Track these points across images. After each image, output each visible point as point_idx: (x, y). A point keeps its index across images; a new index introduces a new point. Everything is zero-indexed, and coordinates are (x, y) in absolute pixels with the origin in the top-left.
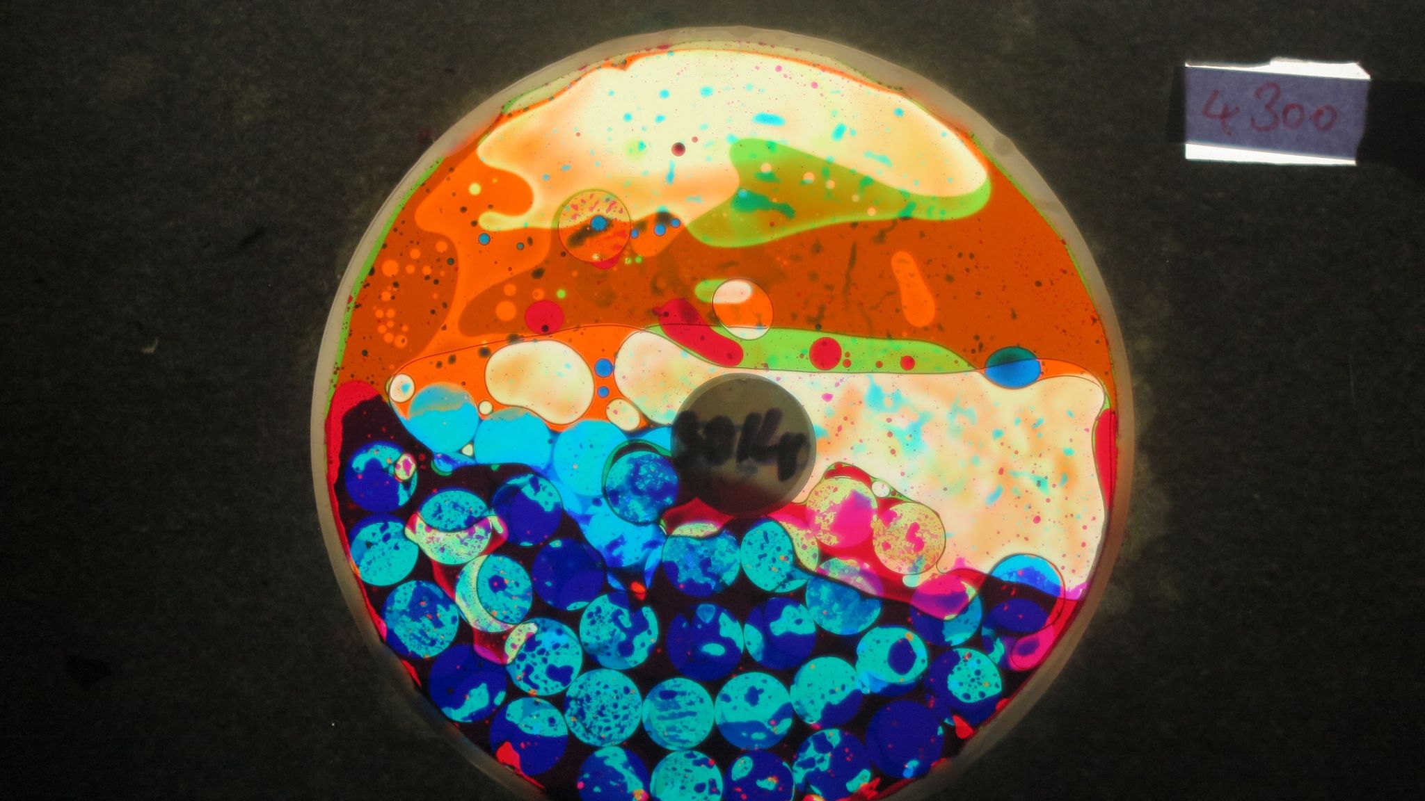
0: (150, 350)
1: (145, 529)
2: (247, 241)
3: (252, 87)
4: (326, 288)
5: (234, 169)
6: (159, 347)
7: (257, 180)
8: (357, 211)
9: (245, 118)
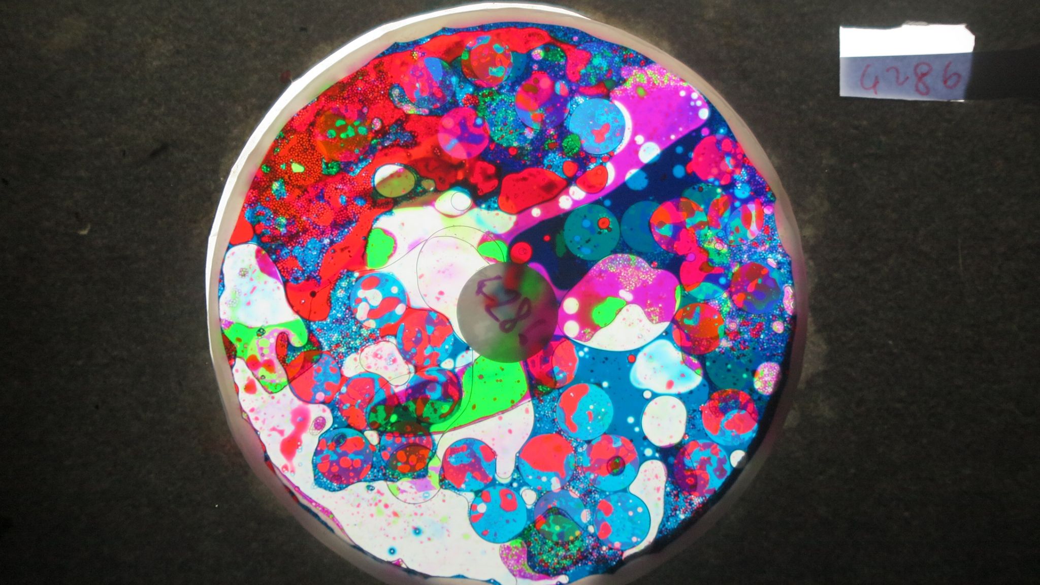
0: (84, 232)
1: (80, 363)
2: (155, 154)
3: (160, 41)
4: (213, 187)
5: (146, 101)
6: (91, 231)
7: (163, 109)
8: (236, 132)
9: (154, 63)
